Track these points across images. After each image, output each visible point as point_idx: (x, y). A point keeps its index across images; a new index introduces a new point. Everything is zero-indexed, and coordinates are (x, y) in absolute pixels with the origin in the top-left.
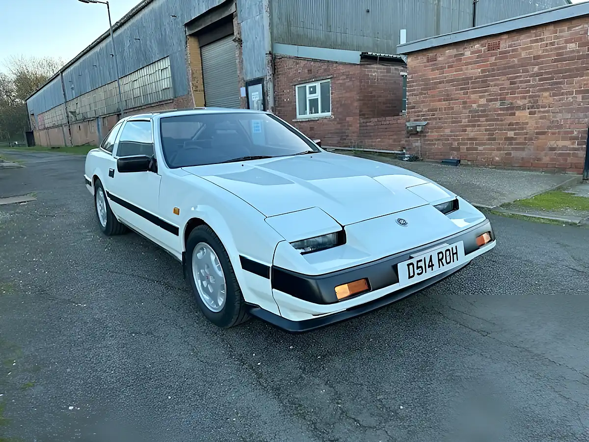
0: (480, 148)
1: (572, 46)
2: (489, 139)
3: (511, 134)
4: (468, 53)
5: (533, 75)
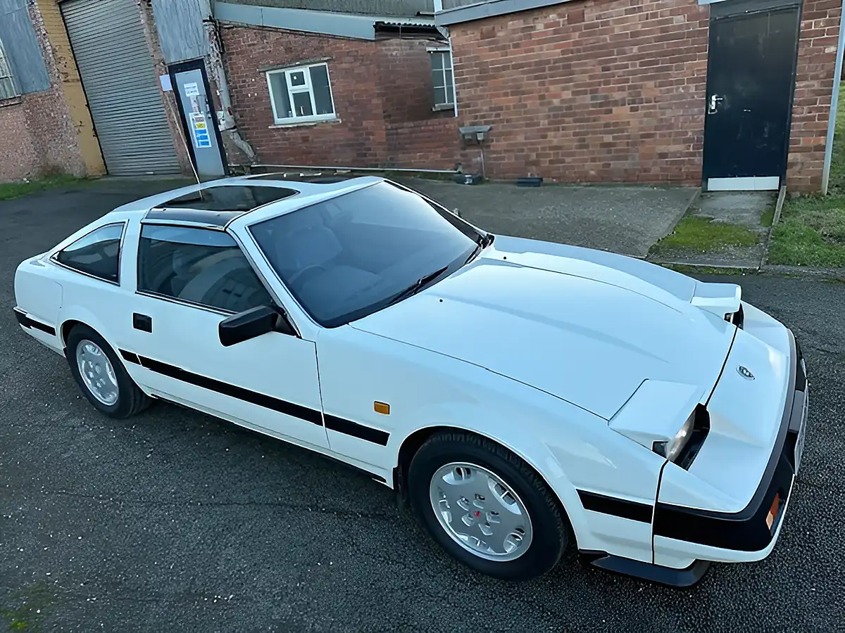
0: (568, 159)
1: (679, 20)
2: (580, 147)
3: (608, 138)
4: (540, 27)
5: (630, 59)
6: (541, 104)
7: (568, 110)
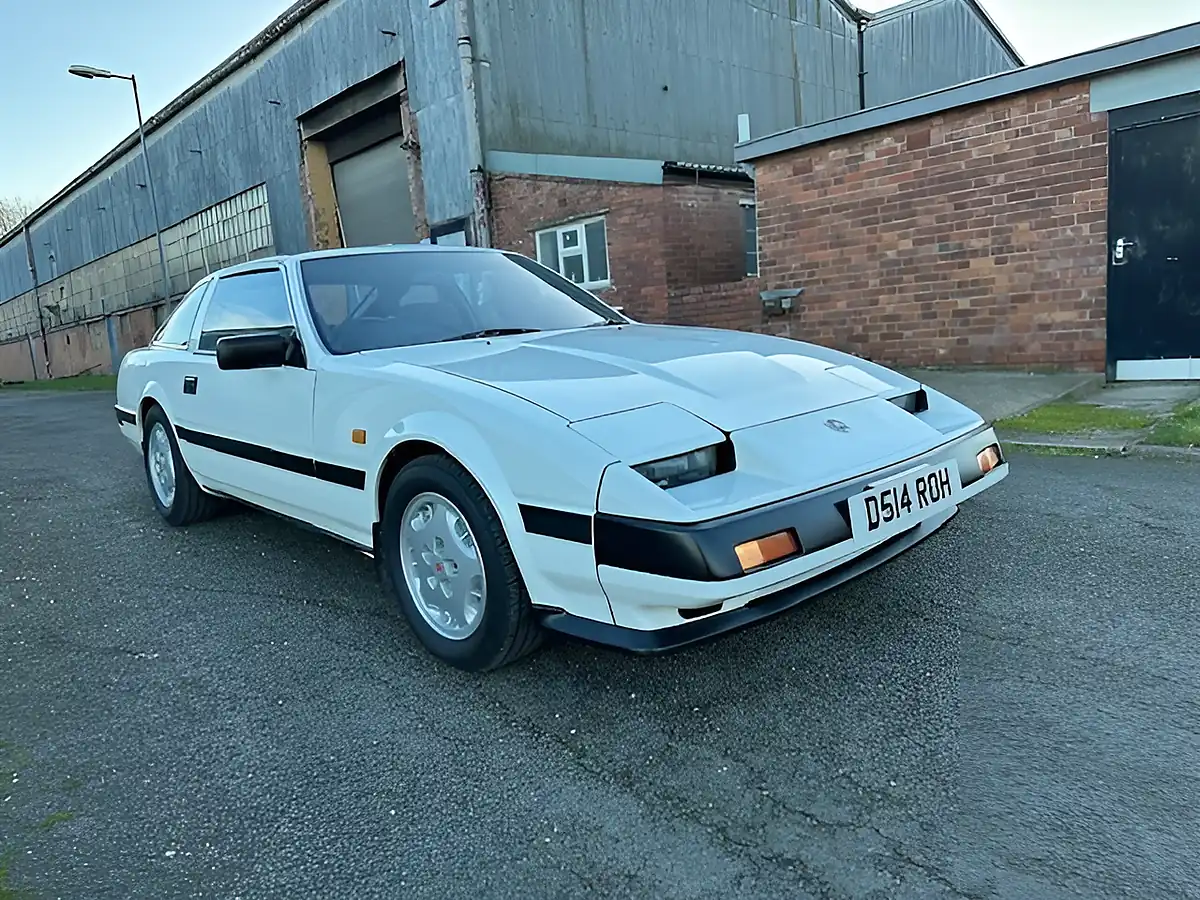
0: (907, 334)
1: (1064, 135)
2: (925, 316)
3: (964, 303)
4: (870, 155)
5: (995, 191)
6: (870, 258)
7: (909, 264)
